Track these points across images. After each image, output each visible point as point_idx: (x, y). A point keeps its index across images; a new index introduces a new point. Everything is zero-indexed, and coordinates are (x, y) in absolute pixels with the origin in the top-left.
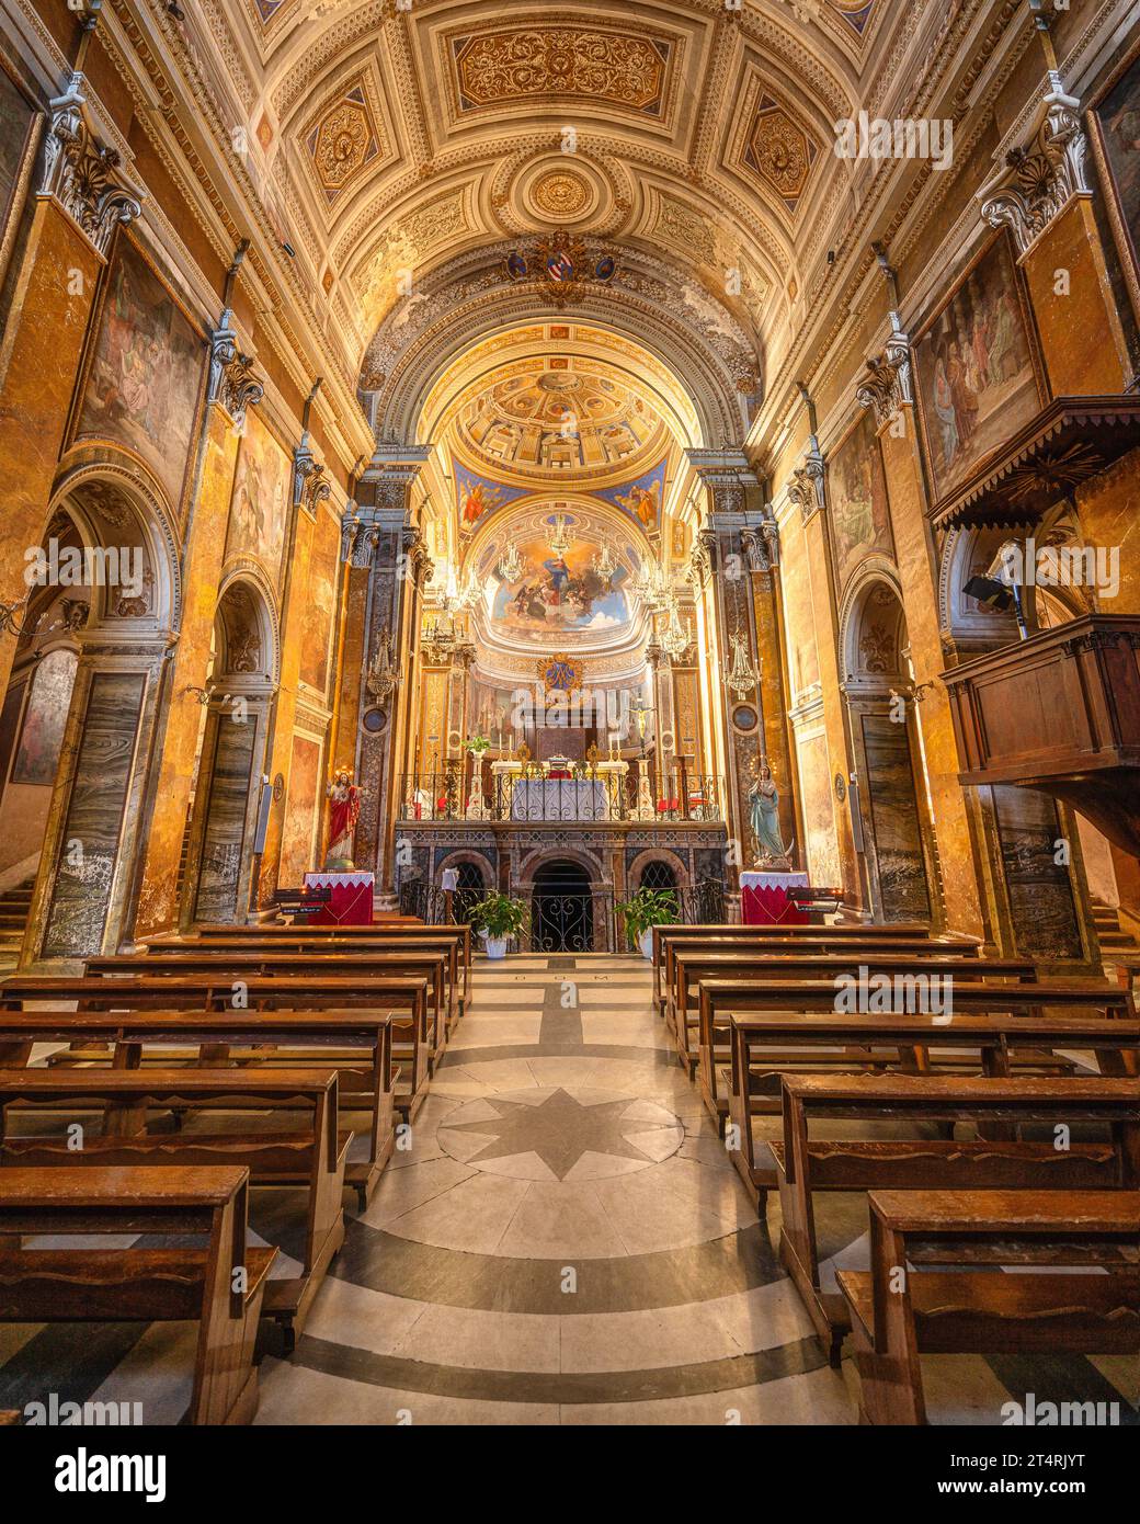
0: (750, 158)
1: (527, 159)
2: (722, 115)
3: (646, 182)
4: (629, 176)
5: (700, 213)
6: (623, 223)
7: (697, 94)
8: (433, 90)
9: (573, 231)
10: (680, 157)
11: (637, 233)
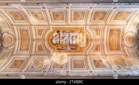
0: (16, 61)
1: (14, 36)
2: (21, 57)
3: (11, 50)
4: (12, 48)
5: (7, 57)
6: (5, 48)
7: (23, 54)
8: (22, 27)
9: (3, 42)
10: (15, 53)
11: (3, 50)
